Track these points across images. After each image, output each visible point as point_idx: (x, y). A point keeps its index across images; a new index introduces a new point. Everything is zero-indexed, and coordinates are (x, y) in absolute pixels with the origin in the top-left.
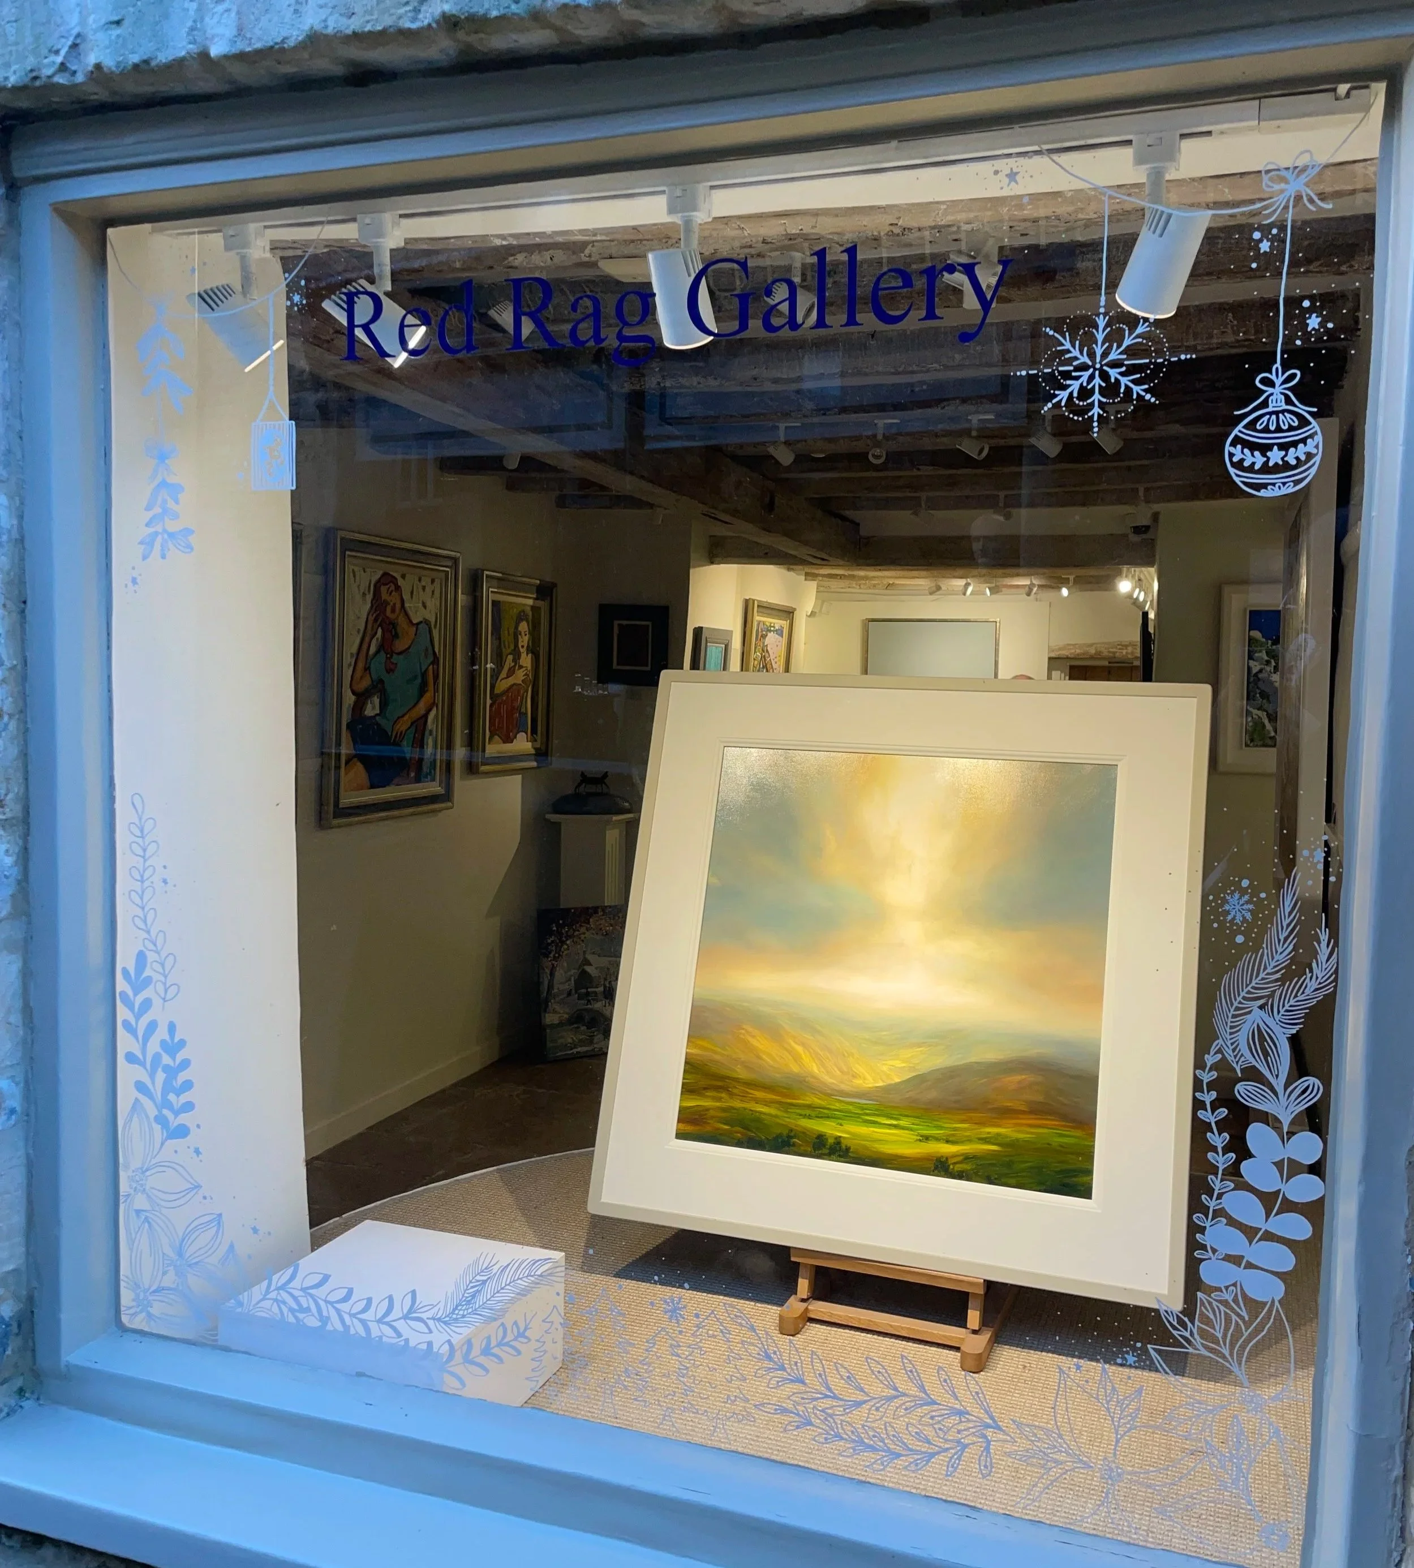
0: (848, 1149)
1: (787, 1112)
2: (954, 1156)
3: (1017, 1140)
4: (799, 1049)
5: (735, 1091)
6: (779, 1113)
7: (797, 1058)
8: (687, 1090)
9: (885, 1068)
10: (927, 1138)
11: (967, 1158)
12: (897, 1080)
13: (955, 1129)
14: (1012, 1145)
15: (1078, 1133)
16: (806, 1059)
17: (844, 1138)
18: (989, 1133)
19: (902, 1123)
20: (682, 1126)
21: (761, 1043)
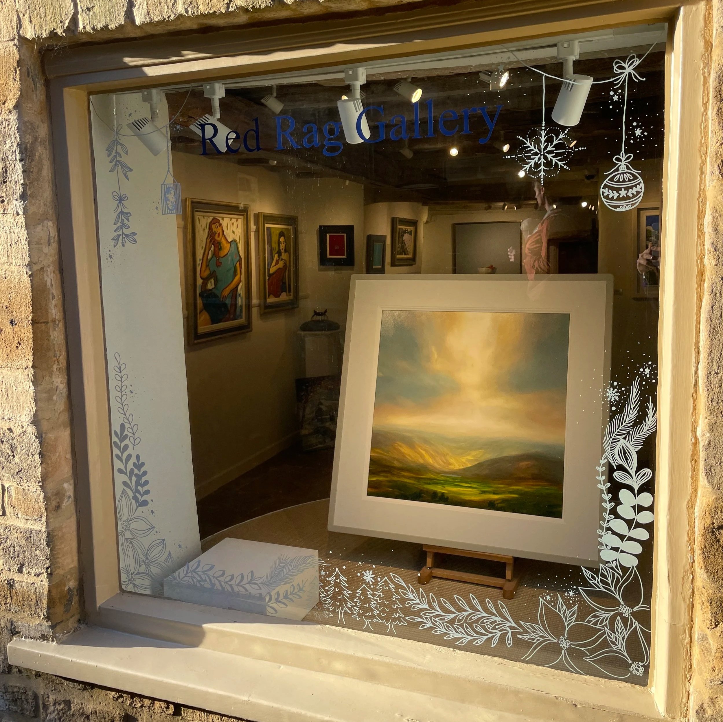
0: (447, 498)
1: (418, 482)
2: (497, 500)
3: (527, 492)
4: (423, 452)
5: (395, 473)
6: (415, 482)
7: (422, 456)
8: (372, 473)
9: (464, 460)
10: (484, 492)
11: (503, 501)
12: (470, 465)
13: (498, 488)
14: (523, 494)
15: (555, 488)
16: (427, 457)
17: (446, 493)
18: (513, 489)
19: (473, 485)
20: (370, 490)
21: (405, 450)
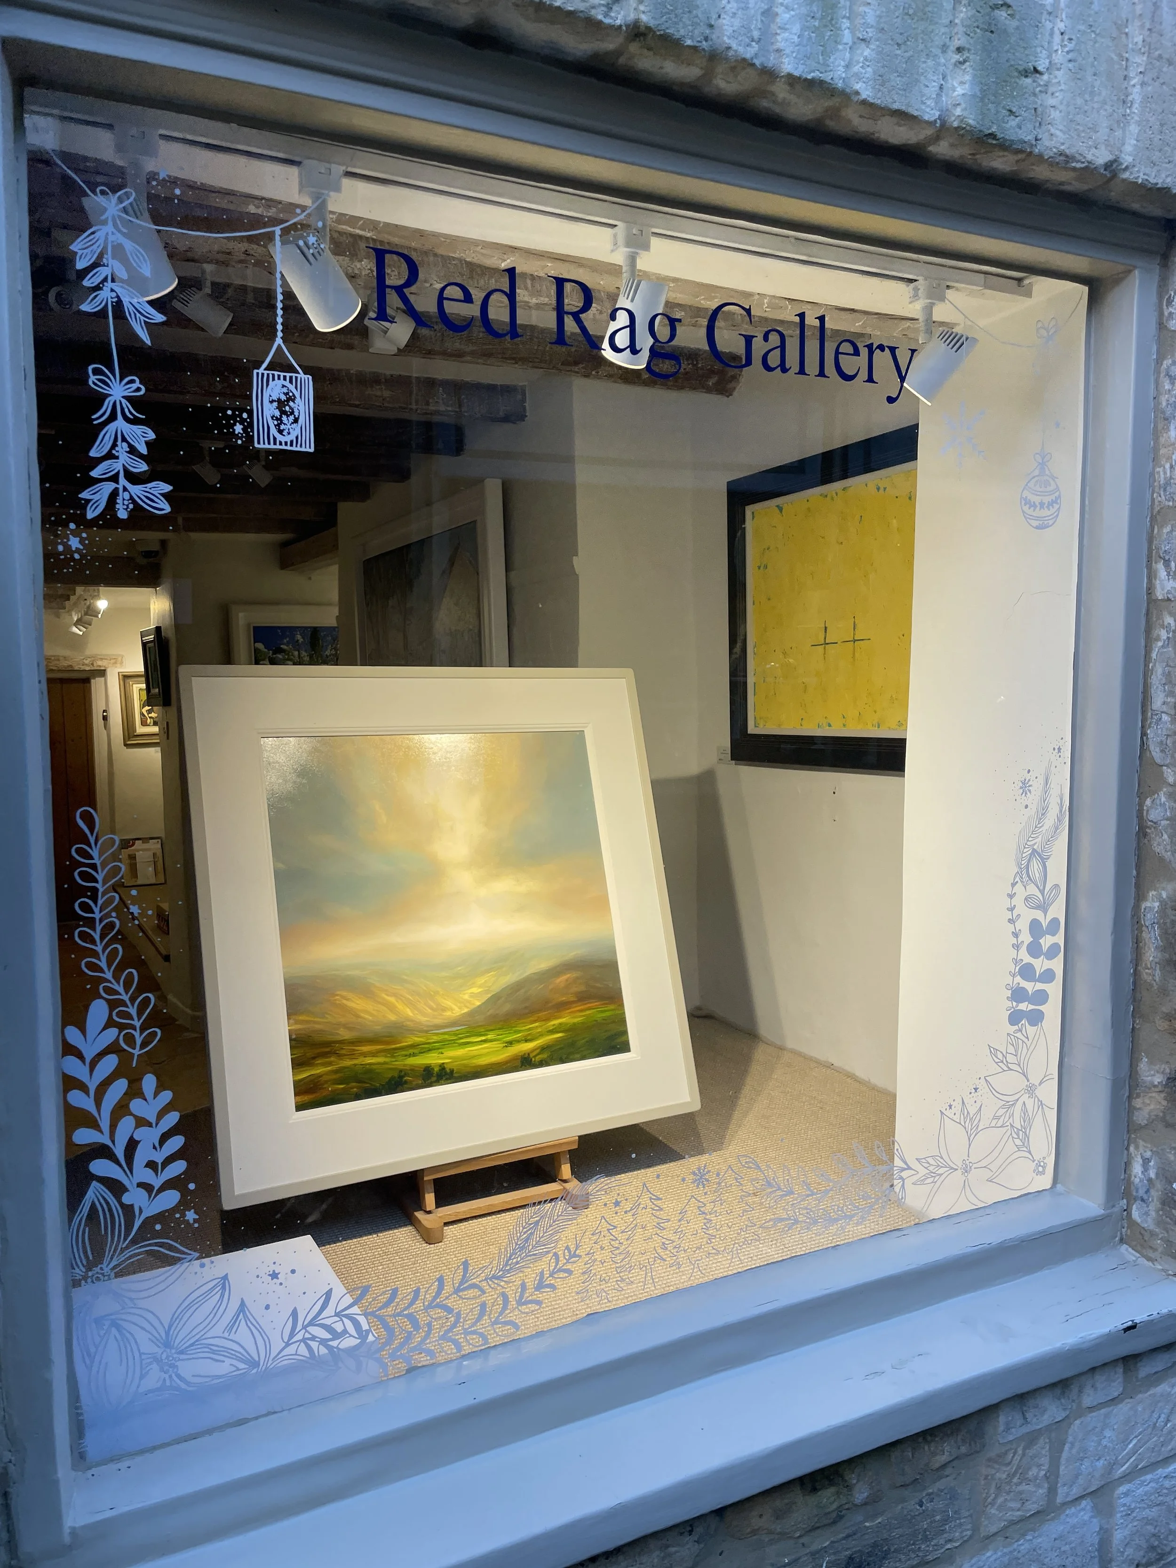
0: (452, 1071)
1: (393, 1056)
2: (533, 1050)
3: (574, 1024)
4: (392, 999)
5: (343, 1052)
6: (387, 1060)
7: (392, 1008)
8: (297, 1064)
9: (466, 997)
10: (510, 1043)
11: (543, 1049)
12: (478, 1003)
13: (530, 1029)
14: (570, 1029)
15: (612, 1007)
16: (400, 1006)
17: (447, 1063)
18: (554, 1025)
19: (489, 1037)
20: (299, 1098)
21: (357, 1003)
